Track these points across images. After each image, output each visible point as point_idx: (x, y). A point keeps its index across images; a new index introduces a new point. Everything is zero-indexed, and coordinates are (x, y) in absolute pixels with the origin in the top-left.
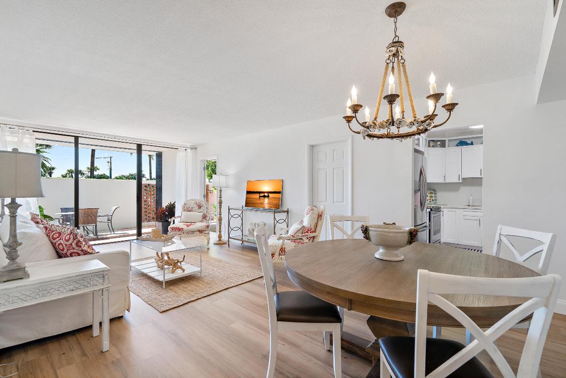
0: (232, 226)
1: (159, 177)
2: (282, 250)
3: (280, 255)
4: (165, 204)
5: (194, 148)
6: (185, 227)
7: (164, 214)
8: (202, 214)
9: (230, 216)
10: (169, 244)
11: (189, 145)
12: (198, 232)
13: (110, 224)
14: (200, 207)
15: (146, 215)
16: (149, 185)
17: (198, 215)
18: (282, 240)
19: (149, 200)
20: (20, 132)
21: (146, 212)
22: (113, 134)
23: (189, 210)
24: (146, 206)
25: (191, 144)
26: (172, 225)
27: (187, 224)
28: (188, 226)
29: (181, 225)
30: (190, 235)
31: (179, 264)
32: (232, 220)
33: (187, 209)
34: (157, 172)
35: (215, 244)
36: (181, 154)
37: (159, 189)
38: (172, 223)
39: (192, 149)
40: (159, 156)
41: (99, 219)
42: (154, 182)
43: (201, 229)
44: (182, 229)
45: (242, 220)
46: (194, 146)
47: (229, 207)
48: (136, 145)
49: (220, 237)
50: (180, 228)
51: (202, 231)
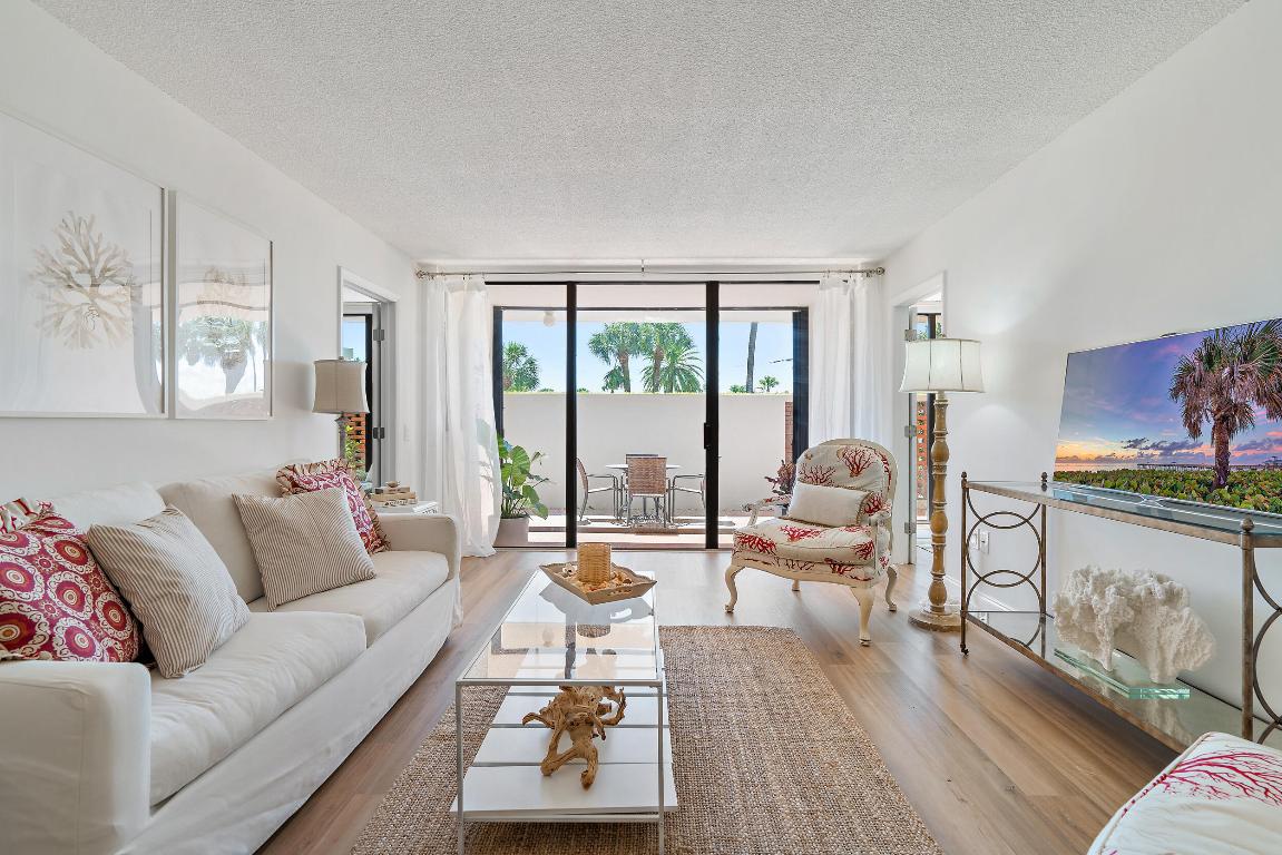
5: (875, 271)
6: (781, 540)
8: (859, 495)
11: (858, 262)
12: (828, 568)
14: (856, 469)
17: (847, 497)
23: (819, 477)
25: (865, 260)
27: (795, 526)
28: (795, 537)
29: (773, 530)
33: (812, 473)
35: (916, 624)
39: (868, 273)
40: (803, 316)
43: (836, 555)
44: (772, 545)
45: (1042, 544)
46: (877, 263)
47: (964, 475)
48: (704, 287)
49: (937, 595)
50: (765, 539)
51: (840, 566)
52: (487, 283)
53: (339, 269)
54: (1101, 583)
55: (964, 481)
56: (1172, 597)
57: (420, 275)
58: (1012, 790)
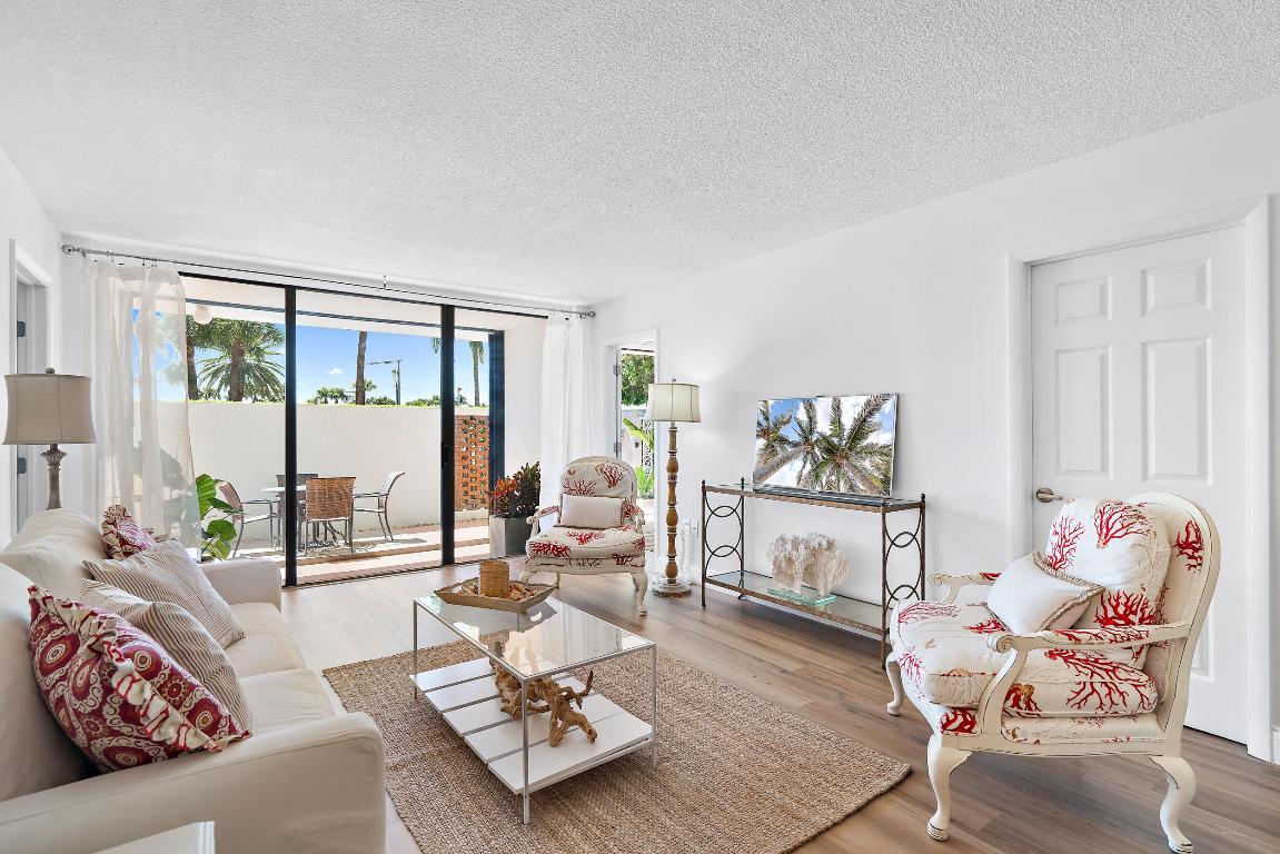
0: (713, 543)
1: (497, 396)
2: (1020, 700)
3: (1006, 714)
4: (512, 468)
5: (588, 314)
6: (573, 544)
7: (510, 494)
8: (618, 502)
9: (708, 513)
10: (534, 619)
11: (574, 304)
12: (614, 561)
13: (383, 515)
14: (613, 482)
15: (466, 493)
16: (472, 418)
17: (610, 504)
18: (1013, 653)
19: (474, 456)
20: (147, 275)
21: (466, 484)
22: (381, 278)
23: (582, 489)
24: (466, 471)
25: (580, 304)
26: (534, 538)
27: (579, 532)
28: (582, 540)
29: (561, 537)
30: (588, 569)
31: (573, 704)
32: (713, 523)
33: (576, 486)
34: (491, 382)
35: (657, 594)
36: (554, 330)
37: (497, 425)
38: (534, 530)
39: (583, 314)
40: (497, 339)
41: (357, 503)
42: (485, 412)
43: (620, 550)
44: (566, 548)
45: (742, 524)
46: (588, 307)
47: (704, 482)
48: (439, 308)
49: (672, 571)
50: (559, 544)
51: (623, 558)
52: (181, 273)
53: (12, 244)
54: (796, 543)
55: (703, 488)
56: (830, 545)
57: (66, 249)
58: (784, 671)
